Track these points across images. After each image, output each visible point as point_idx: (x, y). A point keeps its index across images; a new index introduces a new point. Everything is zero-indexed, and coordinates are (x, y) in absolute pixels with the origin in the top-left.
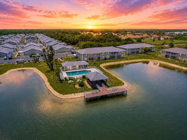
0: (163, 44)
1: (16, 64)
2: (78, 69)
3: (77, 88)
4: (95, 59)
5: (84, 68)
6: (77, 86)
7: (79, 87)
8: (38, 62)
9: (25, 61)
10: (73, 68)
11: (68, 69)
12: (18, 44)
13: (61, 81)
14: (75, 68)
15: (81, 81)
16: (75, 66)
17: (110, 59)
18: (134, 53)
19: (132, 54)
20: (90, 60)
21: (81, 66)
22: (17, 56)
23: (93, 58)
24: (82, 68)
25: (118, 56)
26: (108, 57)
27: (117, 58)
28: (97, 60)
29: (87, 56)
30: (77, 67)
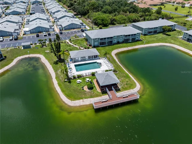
0: (187, 16)
1: (22, 48)
3: (86, 91)
4: (106, 44)
5: (93, 58)
6: (86, 88)
7: (87, 90)
8: (45, 46)
9: (32, 45)
10: (82, 59)
11: (77, 60)
12: (23, 13)
13: (69, 80)
14: (84, 58)
15: (90, 80)
17: (123, 42)
18: (151, 33)
19: (149, 34)
20: (101, 45)
22: (23, 35)
23: (104, 42)
24: (91, 59)
25: (132, 38)
26: (121, 40)
27: (131, 41)
28: (109, 44)
29: (98, 40)
30: (86, 58)
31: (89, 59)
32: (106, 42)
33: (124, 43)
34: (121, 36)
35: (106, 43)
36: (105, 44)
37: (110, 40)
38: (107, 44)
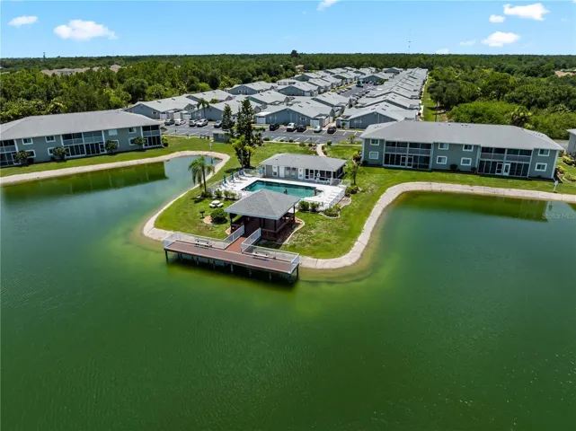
2: (303, 181)
4: (406, 163)
10: (288, 173)
11: (275, 174)
14: (293, 174)
16: (294, 169)
17: (472, 171)
20: (388, 163)
21: (312, 171)
23: (399, 156)
24: (313, 179)
25: (512, 164)
26: (465, 162)
27: (507, 174)
28: (415, 166)
29: (381, 146)
30: (300, 173)
31: (307, 177)
32: (407, 158)
33: (477, 174)
34: (466, 147)
35: (404, 159)
36: (404, 165)
37: (420, 153)
38: (409, 165)
